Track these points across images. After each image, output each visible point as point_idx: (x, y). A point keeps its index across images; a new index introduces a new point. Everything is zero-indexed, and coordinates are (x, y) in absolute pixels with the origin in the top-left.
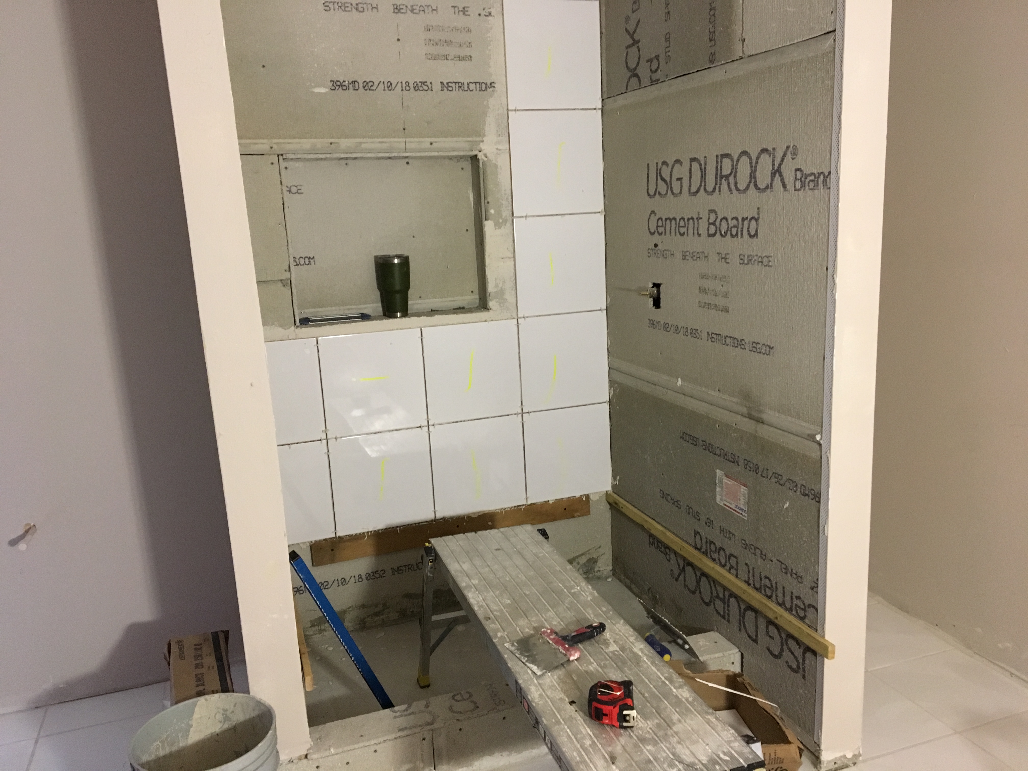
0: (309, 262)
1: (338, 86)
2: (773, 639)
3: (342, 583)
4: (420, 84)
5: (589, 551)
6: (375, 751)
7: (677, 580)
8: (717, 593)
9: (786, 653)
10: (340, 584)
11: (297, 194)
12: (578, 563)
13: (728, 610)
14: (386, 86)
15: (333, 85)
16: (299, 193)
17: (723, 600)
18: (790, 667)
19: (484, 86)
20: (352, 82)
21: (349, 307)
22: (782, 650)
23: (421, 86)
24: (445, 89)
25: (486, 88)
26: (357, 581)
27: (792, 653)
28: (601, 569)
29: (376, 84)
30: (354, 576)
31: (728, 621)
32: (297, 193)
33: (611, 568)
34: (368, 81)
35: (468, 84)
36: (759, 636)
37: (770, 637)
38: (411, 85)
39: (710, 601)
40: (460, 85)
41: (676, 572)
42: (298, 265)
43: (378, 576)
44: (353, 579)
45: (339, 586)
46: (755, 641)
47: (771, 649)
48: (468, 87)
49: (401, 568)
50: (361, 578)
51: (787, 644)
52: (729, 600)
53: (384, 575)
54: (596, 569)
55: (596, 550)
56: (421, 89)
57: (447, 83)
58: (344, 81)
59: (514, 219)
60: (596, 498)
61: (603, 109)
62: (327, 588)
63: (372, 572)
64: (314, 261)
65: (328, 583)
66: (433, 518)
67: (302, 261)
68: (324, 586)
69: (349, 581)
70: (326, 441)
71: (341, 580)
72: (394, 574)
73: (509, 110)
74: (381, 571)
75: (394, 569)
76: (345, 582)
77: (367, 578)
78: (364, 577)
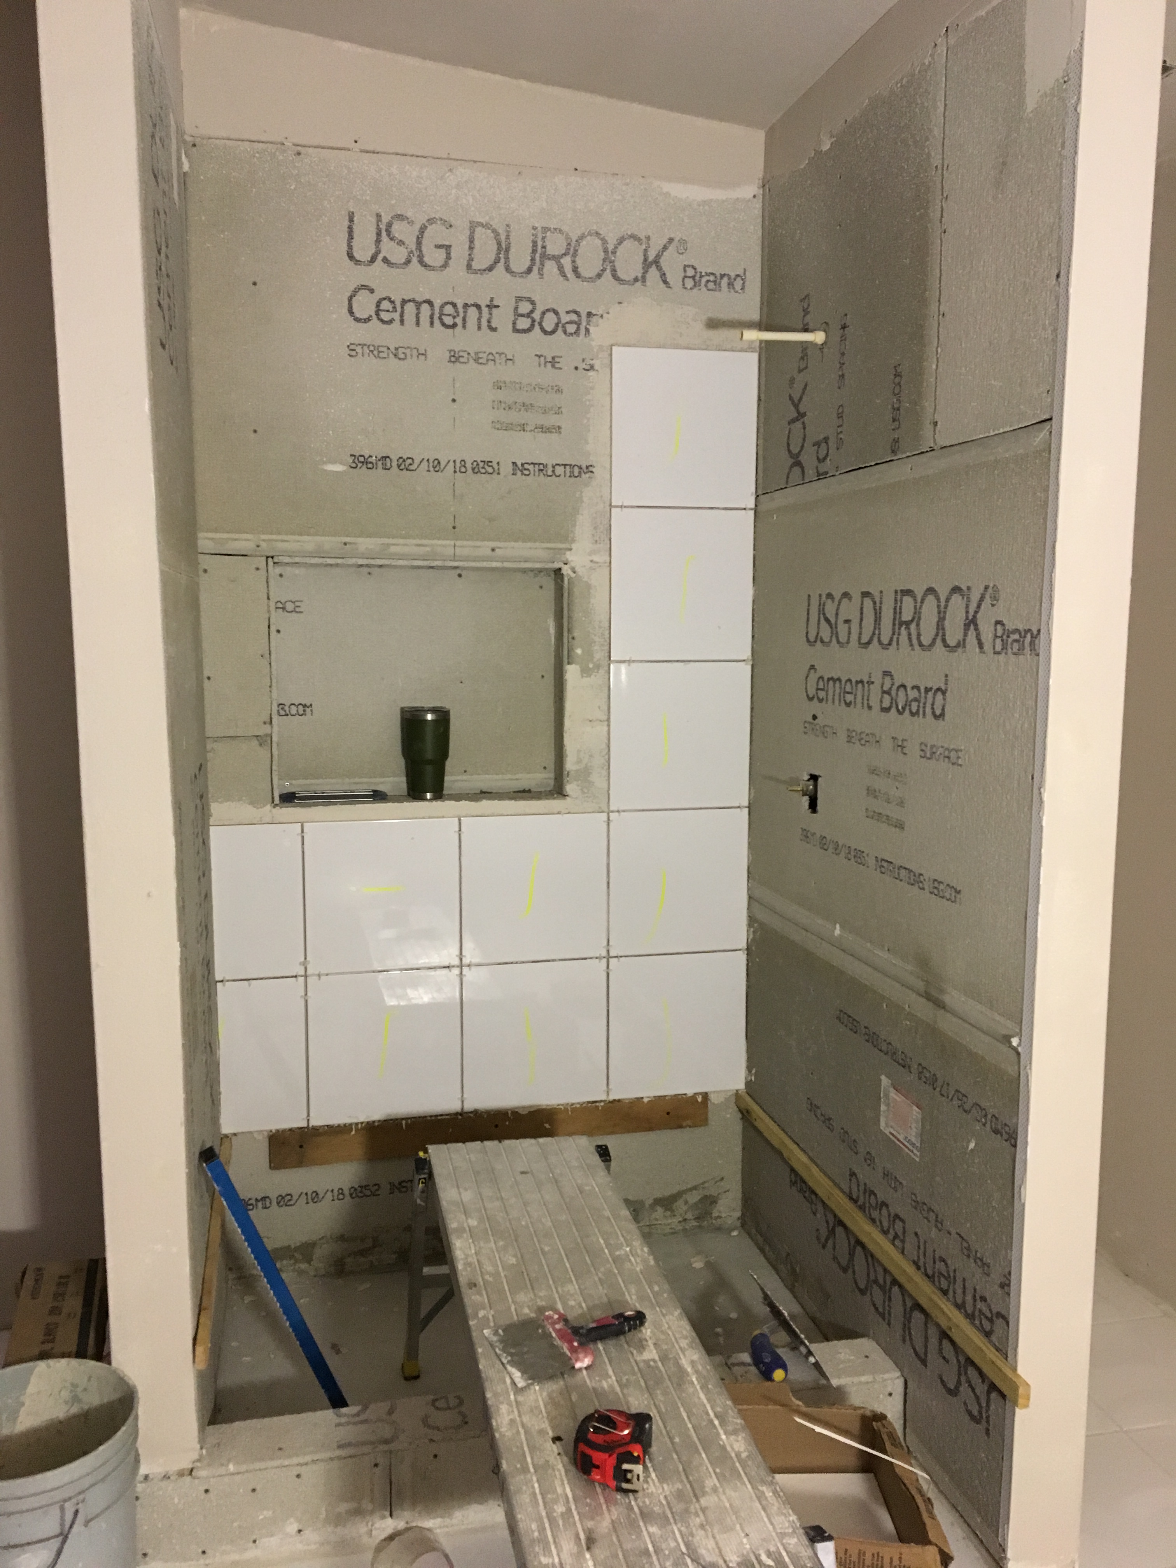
0: (304, 711)
1: (362, 462)
2: (948, 1362)
3: (313, 1199)
4: (481, 464)
5: (704, 1183)
6: (298, 1476)
7: (824, 1247)
8: (876, 1277)
9: (964, 1388)
10: (310, 1200)
11: (294, 614)
12: (686, 1202)
13: (889, 1306)
14: (431, 465)
15: (354, 462)
16: (297, 612)
17: (882, 1288)
18: (970, 1413)
19: (576, 470)
20: (382, 457)
21: (357, 780)
22: (959, 1382)
23: (483, 468)
24: (519, 473)
25: (580, 472)
26: (336, 1198)
27: (973, 1390)
28: (723, 1215)
29: (417, 462)
30: (332, 1191)
31: (889, 1324)
32: (294, 611)
33: (739, 1214)
34: (405, 457)
35: (553, 467)
36: (929, 1355)
37: (944, 1358)
38: (469, 465)
39: (866, 1288)
40: (542, 468)
41: (824, 1233)
42: (287, 715)
43: (368, 1193)
44: (329, 1194)
45: (307, 1203)
46: (924, 1362)
47: (945, 1378)
48: (553, 471)
49: (404, 1184)
50: (342, 1194)
51: (966, 1373)
52: (891, 1288)
53: (377, 1193)
54: (715, 1214)
55: (716, 1182)
56: (483, 471)
57: (522, 465)
58: (371, 456)
59: (612, 664)
60: (718, 1100)
61: (755, 509)
62: (290, 1205)
63: (359, 1187)
64: (311, 711)
65: (292, 1197)
66: (459, 1109)
67: (294, 710)
68: (286, 1202)
69: (323, 1197)
70: (303, 978)
71: (311, 1195)
72: (393, 1193)
73: (614, 506)
74: (373, 1186)
75: (394, 1185)
76: (318, 1198)
77: (351, 1195)
78: (347, 1192)
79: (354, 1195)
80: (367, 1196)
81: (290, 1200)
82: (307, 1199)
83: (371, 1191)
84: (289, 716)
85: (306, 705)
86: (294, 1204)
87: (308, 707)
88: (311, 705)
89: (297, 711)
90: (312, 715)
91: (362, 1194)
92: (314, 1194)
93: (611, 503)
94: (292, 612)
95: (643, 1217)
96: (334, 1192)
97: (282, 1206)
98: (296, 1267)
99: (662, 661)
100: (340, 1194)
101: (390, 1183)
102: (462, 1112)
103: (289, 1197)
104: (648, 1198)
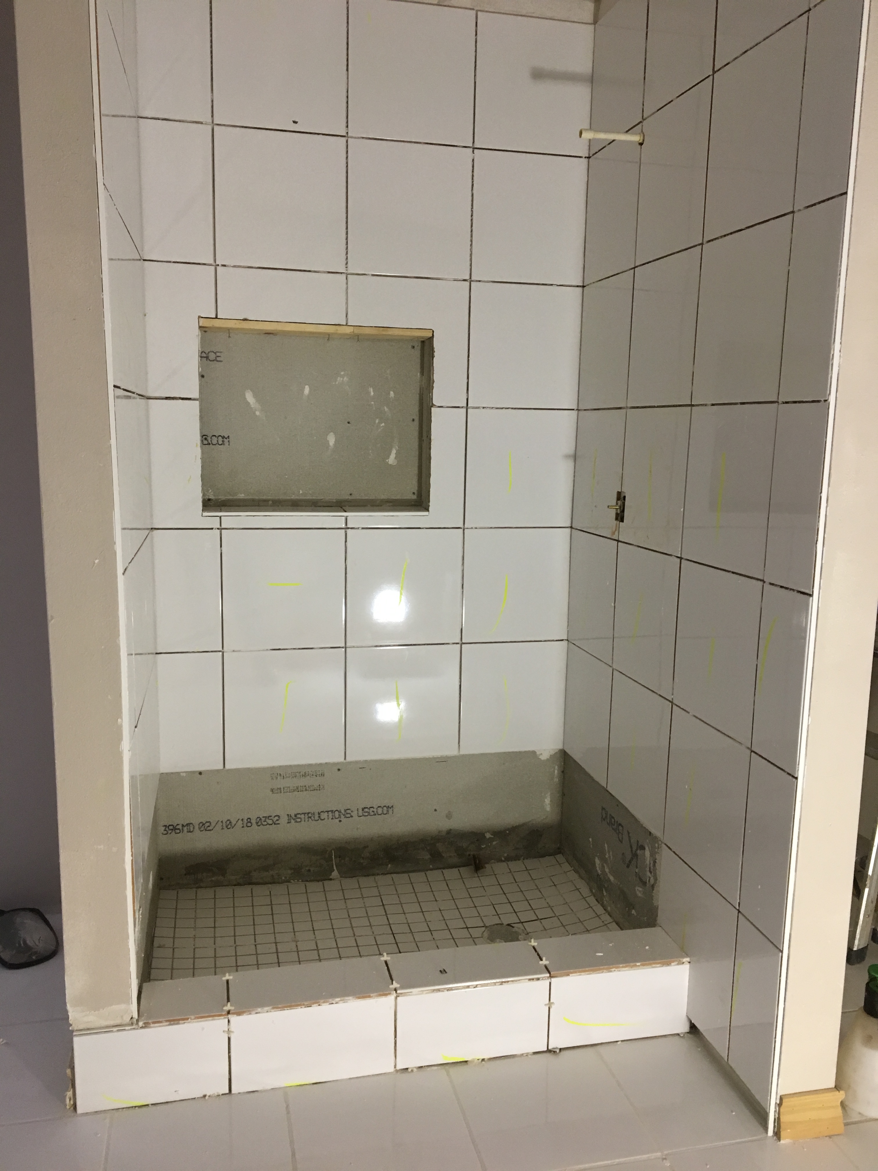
0: (223, 441)
3: (227, 827)
7: (628, 866)
11: (215, 362)
12: (518, 835)
16: (218, 361)
26: (245, 825)
28: (547, 846)
30: (242, 820)
41: (629, 856)
43: (270, 822)
44: (240, 822)
45: (223, 829)
49: (299, 816)
53: (277, 822)
54: (541, 845)
59: (469, 410)
60: (545, 756)
61: (583, 287)
62: (209, 830)
63: (263, 817)
64: (229, 441)
65: (210, 824)
66: (342, 759)
67: (215, 440)
68: (206, 828)
69: (235, 825)
70: (221, 653)
71: (226, 822)
72: (290, 822)
73: (472, 281)
74: (274, 817)
75: (291, 816)
76: (231, 825)
77: (257, 823)
78: (254, 821)
79: (259, 824)
80: (270, 825)
81: (209, 826)
82: (222, 825)
83: (273, 821)
84: (211, 445)
85: (224, 437)
86: (212, 830)
87: (226, 439)
88: (228, 437)
89: (218, 441)
90: (229, 445)
91: (266, 823)
92: (228, 822)
93: (470, 278)
94: (214, 360)
95: (485, 846)
96: (244, 820)
97: (203, 831)
98: (213, 879)
99: (508, 408)
100: (249, 822)
101: (288, 815)
102: (345, 761)
103: (208, 824)
104: (488, 832)
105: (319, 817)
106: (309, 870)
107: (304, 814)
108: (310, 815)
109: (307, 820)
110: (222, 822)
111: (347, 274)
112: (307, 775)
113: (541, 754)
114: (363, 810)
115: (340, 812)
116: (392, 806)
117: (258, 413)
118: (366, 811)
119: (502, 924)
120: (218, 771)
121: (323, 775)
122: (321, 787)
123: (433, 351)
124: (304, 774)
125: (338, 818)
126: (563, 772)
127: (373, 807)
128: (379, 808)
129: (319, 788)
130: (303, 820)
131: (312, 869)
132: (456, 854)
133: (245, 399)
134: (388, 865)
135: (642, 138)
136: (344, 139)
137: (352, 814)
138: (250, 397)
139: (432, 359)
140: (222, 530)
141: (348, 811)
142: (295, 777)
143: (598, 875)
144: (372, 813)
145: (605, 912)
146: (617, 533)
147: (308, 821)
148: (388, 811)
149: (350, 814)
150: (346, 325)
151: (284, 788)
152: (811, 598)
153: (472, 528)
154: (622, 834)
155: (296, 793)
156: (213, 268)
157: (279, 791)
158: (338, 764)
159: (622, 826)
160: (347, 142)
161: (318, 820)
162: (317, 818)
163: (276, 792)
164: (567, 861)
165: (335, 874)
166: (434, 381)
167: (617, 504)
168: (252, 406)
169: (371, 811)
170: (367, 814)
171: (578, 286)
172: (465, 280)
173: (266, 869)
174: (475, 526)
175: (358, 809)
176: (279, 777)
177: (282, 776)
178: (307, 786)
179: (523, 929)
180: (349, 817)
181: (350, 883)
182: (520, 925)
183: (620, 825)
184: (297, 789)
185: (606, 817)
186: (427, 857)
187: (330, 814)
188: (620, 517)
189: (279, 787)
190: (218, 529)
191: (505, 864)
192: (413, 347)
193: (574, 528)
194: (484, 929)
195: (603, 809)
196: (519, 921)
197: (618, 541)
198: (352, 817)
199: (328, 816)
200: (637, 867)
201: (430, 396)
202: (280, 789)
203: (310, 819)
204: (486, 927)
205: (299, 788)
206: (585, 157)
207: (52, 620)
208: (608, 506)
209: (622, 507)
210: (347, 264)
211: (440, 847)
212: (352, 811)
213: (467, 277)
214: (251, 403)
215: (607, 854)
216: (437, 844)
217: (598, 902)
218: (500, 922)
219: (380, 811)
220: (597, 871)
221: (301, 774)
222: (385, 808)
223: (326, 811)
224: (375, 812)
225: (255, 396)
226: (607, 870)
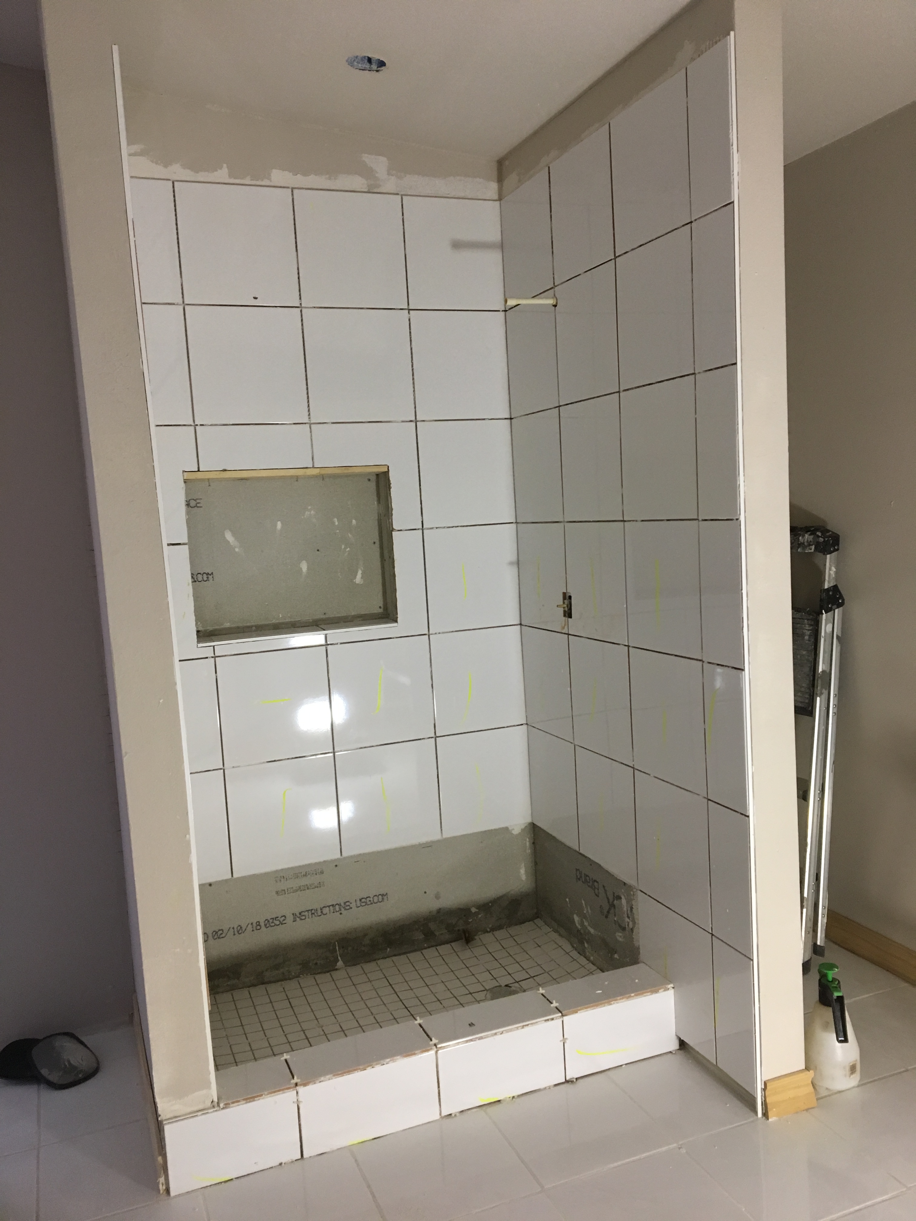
0: (208, 578)
3: (238, 932)
7: (606, 917)
12: (500, 906)
16: (198, 507)
26: (254, 929)
43: (278, 923)
45: (234, 935)
49: (304, 913)
53: (285, 922)
59: (425, 531)
60: (516, 831)
61: (511, 419)
62: (223, 937)
63: (271, 919)
64: (213, 577)
65: (223, 931)
66: (339, 856)
67: (200, 577)
68: (219, 935)
69: (245, 930)
70: (222, 771)
71: (237, 928)
72: (296, 921)
73: (418, 421)
74: (281, 917)
75: (296, 915)
76: (242, 930)
77: (265, 925)
78: (262, 924)
79: (268, 925)
80: (277, 925)
81: (222, 934)
82: (234, 932)
83: (280, 921)
84: (197, 582)
85: (208, 573)
86: (225, 937)
87: (210, 575)
88: (212, 573)
89: (203, 578)
90: (213, 580)
91: (273, 924)
92: (239, 928)
93: (416, 418)
94: (195, 507)
95: (471, 920)
96: (253, 924)
97: (216, 939)
98: (229, 983)
99: (458, 526)
100: (258, 925)
101: (293, 914)
102: (341, 857)
103: (221, 932)
104: (474, 906)
105: (322, 912)
106: (316, 964)
107: (308, 911)
108: (313, 911)
109: (310, 916)
110: (233, 928)
111: (310, 424)
112: (308, 874)
113: (514, 829)
114: (360, 900)
115: (339, 905)
116: (387, 894)
117: (237, 550)
118: (364, 901)
119: (500, 986)
120: (226, 881)
121: (322, 873)
122: (321, 884)
123: (389, 484)
124: (305, 874)
125: (338, 911)
126: (533, 843)
127: (369, 897)
128: (375, 897)
129: (320, 885)
130: (307, 917)
131: (319, 962)
132: (446, 931)
133: (225, 537)
134: (387, 950)
135: (555, 300)
136: (299, 310)
137: (351, 906)
138: (229, 536)
139: (388, 489)
140: (216, 658)
141: (348, 904)
142: (297, 877)
143: (578, 931)
144: (369, 903)
145: (588, 962)
146: (566, 627)
147: (312, 917)
148: (383, 899)
149: (349, 906)
150: (313, 467)
151: (288, 889)
152: (743, 672)
153: (436, 633)
154: (598, 889)
155: (299, 892)
156: (192, 428)
157: (283, 892)
158: (335, 860)
159: (597, 882)
160: (301, 311)
161: (321, 915)
162: (319, 913)
163: (281, 894)
164: (546, 924)
165: (340, 963)
166: (392, 509)
167: (564, 603)
168: (232, 544)
169: (368, 902)
170: (364, 904)
171: (506, 419)
172: (411, 421)
173: (276, 967)
174: (439, 632)
175: (356, 900)
176: (282, 880)
177: (285, 877)
178: (309, 885)
179: (520, 987)
180: (348, 909)
181: (355, 971)
182: (516, 985)
183: (595, 881)
184: (300, 889)
185: (581, 877)
186: (422, 937)
187: (331, 907)
188: (568, 614)
189: (284, 889)
190: (212, 657)
191: (490, 934)
192: (369, 480)
193: (523, 625)
194: (485, 992)
195: (577, 870)
196: (514, 981)
197: (568, 634)
198: (351, 908)
199: (330, 910)
200: (615, 915)
201: (389, 522)
202: (284, 890)
203: (313, 915)
204: (487, 990)
205: (302, 888)
206: (502, 311)
207: (126, 755)
208: (557, 606)
209: (569, 606)
210: (309, 415)
211: (432, 926)
212: (351, 903)
213: (413, 419)
214: (231, 542)
215: (585, 909)
216: (429, 924)
217: (581, 955)
218: (498, 985)
219: (376, 899)
220: (577, 927)
221: (302, 874)
222: (380, 897)
223: (328, 906)
224: (372, 901)
225: (234, 534)
226: (586, 924)
